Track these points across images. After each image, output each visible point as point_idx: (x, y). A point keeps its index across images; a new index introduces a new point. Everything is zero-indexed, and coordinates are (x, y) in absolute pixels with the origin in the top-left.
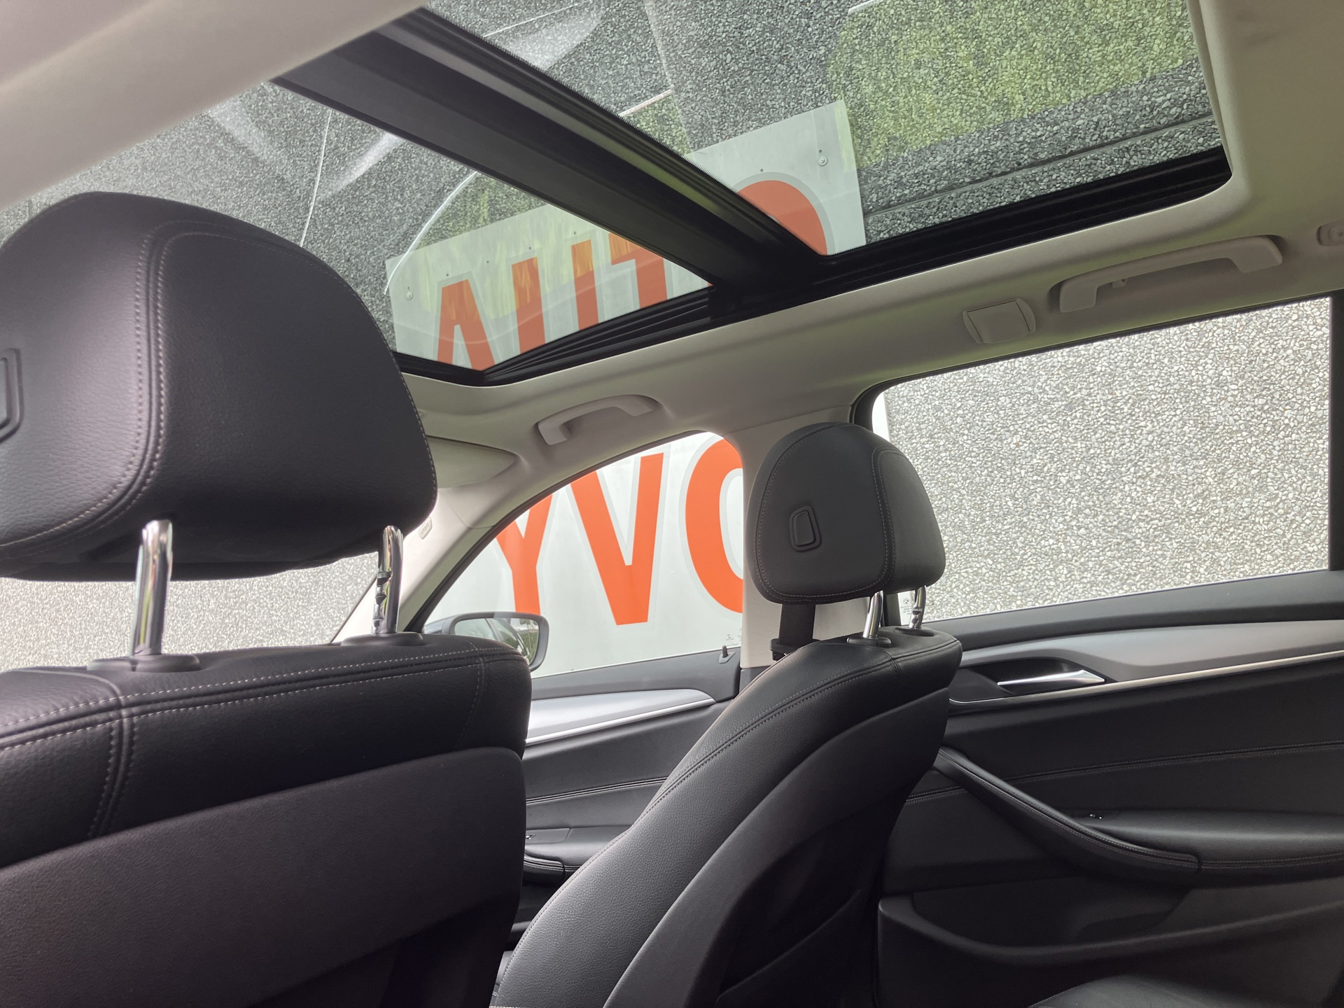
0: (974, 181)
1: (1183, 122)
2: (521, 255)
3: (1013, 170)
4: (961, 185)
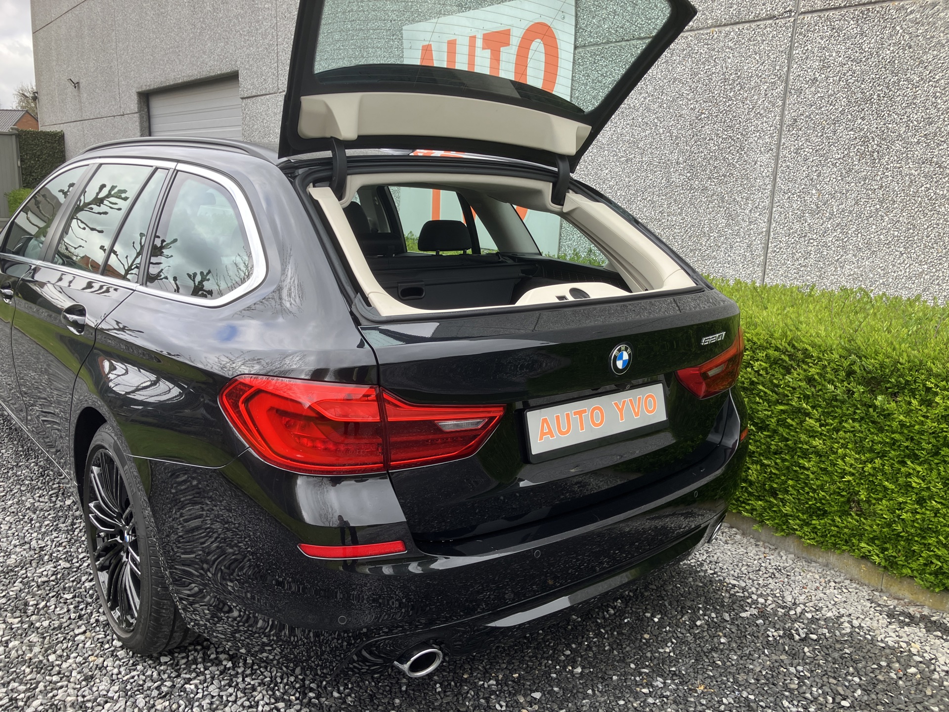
0: (616, 42)
1: (693, 30)
2: (452, 37)
3: (631, 39)
4: (611, 42)
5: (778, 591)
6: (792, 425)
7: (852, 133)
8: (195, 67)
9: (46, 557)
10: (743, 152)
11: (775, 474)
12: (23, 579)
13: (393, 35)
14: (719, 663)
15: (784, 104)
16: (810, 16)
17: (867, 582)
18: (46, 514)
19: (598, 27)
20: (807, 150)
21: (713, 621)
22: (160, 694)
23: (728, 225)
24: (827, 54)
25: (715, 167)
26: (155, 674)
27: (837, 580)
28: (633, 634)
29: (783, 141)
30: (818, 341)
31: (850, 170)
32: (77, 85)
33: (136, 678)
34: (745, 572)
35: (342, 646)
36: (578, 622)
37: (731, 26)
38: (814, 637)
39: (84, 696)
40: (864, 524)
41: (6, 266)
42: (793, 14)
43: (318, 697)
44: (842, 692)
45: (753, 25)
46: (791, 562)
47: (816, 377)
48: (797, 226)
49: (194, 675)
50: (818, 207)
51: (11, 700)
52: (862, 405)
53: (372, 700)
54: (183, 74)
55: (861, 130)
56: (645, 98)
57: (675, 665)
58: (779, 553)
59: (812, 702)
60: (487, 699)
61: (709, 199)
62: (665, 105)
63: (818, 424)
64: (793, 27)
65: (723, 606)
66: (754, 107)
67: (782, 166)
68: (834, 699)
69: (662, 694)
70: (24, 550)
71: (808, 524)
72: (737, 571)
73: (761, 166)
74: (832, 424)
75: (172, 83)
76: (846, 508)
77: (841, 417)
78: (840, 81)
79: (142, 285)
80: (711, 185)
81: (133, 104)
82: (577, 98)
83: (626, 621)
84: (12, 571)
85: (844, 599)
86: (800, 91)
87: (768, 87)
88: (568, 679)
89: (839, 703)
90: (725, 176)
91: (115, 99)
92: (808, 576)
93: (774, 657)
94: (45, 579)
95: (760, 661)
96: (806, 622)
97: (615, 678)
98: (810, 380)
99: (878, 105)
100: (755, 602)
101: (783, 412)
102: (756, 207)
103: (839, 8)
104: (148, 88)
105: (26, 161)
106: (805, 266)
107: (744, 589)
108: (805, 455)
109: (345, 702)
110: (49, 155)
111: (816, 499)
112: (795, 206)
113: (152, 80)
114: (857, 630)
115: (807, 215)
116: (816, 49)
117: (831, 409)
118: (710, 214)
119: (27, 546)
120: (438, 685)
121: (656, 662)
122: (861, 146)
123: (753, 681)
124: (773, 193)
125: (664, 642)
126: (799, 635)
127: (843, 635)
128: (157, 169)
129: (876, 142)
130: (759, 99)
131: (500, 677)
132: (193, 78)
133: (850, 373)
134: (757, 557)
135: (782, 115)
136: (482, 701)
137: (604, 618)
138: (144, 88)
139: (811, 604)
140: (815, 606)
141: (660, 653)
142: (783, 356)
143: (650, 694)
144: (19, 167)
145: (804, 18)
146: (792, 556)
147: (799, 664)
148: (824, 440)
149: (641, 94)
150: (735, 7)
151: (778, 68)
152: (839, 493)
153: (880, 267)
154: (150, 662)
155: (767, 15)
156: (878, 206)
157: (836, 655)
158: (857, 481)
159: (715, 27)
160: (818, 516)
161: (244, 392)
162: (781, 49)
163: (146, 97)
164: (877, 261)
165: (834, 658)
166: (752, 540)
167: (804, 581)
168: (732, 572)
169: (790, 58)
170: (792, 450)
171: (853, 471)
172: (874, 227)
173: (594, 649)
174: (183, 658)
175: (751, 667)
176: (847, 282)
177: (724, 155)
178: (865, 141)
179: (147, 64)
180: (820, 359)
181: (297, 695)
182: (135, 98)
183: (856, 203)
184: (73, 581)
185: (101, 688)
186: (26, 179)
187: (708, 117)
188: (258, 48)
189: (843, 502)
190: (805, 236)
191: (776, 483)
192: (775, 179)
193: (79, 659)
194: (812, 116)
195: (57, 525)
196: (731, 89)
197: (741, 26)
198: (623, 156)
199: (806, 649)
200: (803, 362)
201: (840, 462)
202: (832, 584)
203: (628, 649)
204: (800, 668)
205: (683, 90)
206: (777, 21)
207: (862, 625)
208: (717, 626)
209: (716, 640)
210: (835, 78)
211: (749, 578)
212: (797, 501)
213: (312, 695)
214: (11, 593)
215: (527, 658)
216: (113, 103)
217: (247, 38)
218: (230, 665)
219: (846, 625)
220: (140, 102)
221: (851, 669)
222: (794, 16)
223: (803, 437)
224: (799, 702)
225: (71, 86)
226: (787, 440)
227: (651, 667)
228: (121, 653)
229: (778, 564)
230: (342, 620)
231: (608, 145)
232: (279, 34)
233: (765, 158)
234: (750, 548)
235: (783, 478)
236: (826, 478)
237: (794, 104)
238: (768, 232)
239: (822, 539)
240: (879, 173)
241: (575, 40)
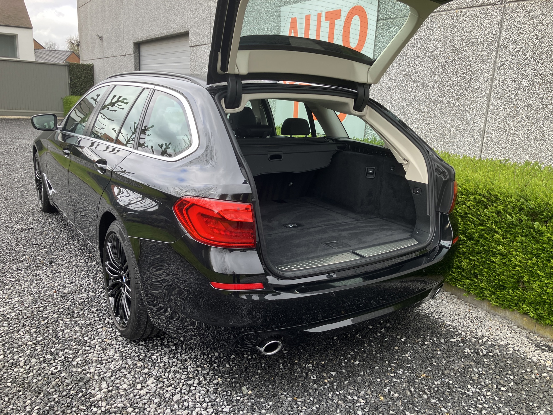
0: (401, 17)
1: (446, 11)
2: (307, 13)
4: (398, 17)
5: (474, 329)
6: (487, 238)
7: (536, 72)
8: (165, 29)
9: (83, 290)
10: (471, 82)
11: (477, 265)
12: (72, 300)
13: (275, 12)
14: (435, 364)
15: (497, 54)
16: (513, 4)
17: (527, 328)
18: (83, 269)
19: (391, 9)
20: (509, 81)
21: (434, 342)
22: (139, 359)
23: (461, 124)
24: (522, 26)
25: (455, 90)
26: (137, 350)
27: (509, 326)
28: (389, 347)
29: (495, 75)
30: (504, 191)
31: (534, 93)
32: (101, 38)
33: (127, 351)
34: (457, 318)
35: (231, 337)
36: (360, 339)
37: (468, 9)
38: (491, 354)
39: (101, 358)
40: (526, 295)
41: (66, 138)
42: (503, 2)
43: (218, 366)
44: (502, 383)
45: (480, 8)
46: (484, 315)
47: (502, 211)
48: (501, 125)
49: (156, 351)
50: (514, 115)
51: (65, 358)
52: (527, 228)
53: (246, 370)
54: (159, 33)
55: (541, 70)
56: (416, 50)
57: (410, 363)
58: (478, 310)
59: (485, 387)
60: (307, 374)
61: (451, 109)
62: (428, 54)
63: (502, 238)
64: (504, 10)
65: (441, 335)
66: (479, 56)
67: (494, 90)
68: (497, 386)
69: (401, 377)
70: (72, 286)
71: (494, 294)
72: (452, 317)
73: (482, 90)
74: (510, 238)
75: (152, 38)
76: (517, 286)
77: (515, 234)
78: (529, 41)
79: (136, 149)
80: (452, 101)
81: (131, 49)
82: (378, 49)
83: (386, 339)
84: (66, 296)
85: (512, 336)
86: (506, 47)
87: (488, 44)
88: (351, 366)
89: (500, 389)
90: (460, 96)
91: (122, 46)
92: (493, 323)
93: (467, 363)
94: (83, 300)
95: (458, 364)
96: (487, 346)
97: (376, 368)
98: (498, 213)
99: (551, 56)
100: (461, 334)
101: (483, 230)
102: (478, 114)
104: (139, 40)
105: (73, 80)
106: (505, 149)
107: (454, 327)
108: (494, 255)
109: (232, 370)
110: (85, 77)
111: (499, 280)
112: (500, 113)
113: (141, 36)
114: (516, 352)
115: (508, 119)
116: (516, 23)
117: (509, 229)
118: (451, 117)
119: (74, 284)
120: (281, 365)
121: (400, 361)
122: (541, 79)
123: (453, 374)
124: (488, 106)
125: (406, 352)
126: (483, 353)
127: (507, 354)
128: (144, 88)
129: (549, 77)
130: (482, 51)
131: (315, 363)
132: (164, 35)
133: (521, 209)
134: (464, 311)
135: (495, 61)
136: (304, 374)
137: (374, 337)
138: (137, 40)
139: (492, 337)
140: (494, 339)
141: (403, 357)
142: (483, 199)
143: (395, 377)
144: (69, 84)
145: (509, 5)
146: (485, 311)
147: (480, 368)
148: (505, 247)
149: (414, 47)
151: (494, 33)
152: (512, 277)
153: (549, 150)
154: (134, 344)
155: (488, 3)
156: (549, 115)
157: (502, 364)
158: (523, 270)
159: (458, 9)
160: (500, 289)
161: (186, 205)
162: (496, 23)
163: (138, 45)
164: (548, 147)
165: (501, 366)
166: (463, 302)
167: (490, 325)
168: (449, 318)
169: (501, 28)
170: (487, 252)
171: (521, 265)
172: (546, 127)
173: (367, 352)
174: (151, 343)
175: (453, 367)
176: (529, 158)
177: (461, 83)
178: (543, 77)
179: (140, 27)
180: (504, 201)
181: (208, 365)
182: (132, 46)
183: (537, 113)
184: (96, 302)
185: (110, 354)
186: (72, 90)
187: (452, 61)
188: (200, 18)
189: (514, 282)
190: (506, 131)
191: (478, 270)
192: (490, 98)
193: (99, 340)
194: (513, 61)
195: (88, 274)
196: (466, 45)
197: (473, 9)
198: (402, 83)
199: (485, 360)
200: (495, 202)
201: (513, 259)
202: (506, 328)
203: (385, 354)
204: (480, 369)
205: (438, 46)
206: (494, 6)
207: (520, 350)
208: (437, 345)
209: (435, 352)
210: (526, 40)
211: (458, 322)
212: (489, 281)
213: (215, 365)
214: (66, 306)
215: (330, 355)
216: (121, 48)
217: (194, 13)
218: (174, 348)
219: (511, 349)
220: (135, 48)
221: (510, 372)
222: (504, 4)
223: (493, 245)
224: (477, 386)
225: (98, 40)
226: (484, 246)
227: (397, 364)
228: (120, 339)
229: (476, 315)
230: (231, 322)
231: (394, 76)
232: (212, 10)
233: (484, 85)
234: (462, 306)
235: (481, 267)
236: (505, 268)
237: (502, 55)
238: (485, 128)
239: (502, 303)
240: (551, 96)
241: (378, 16)
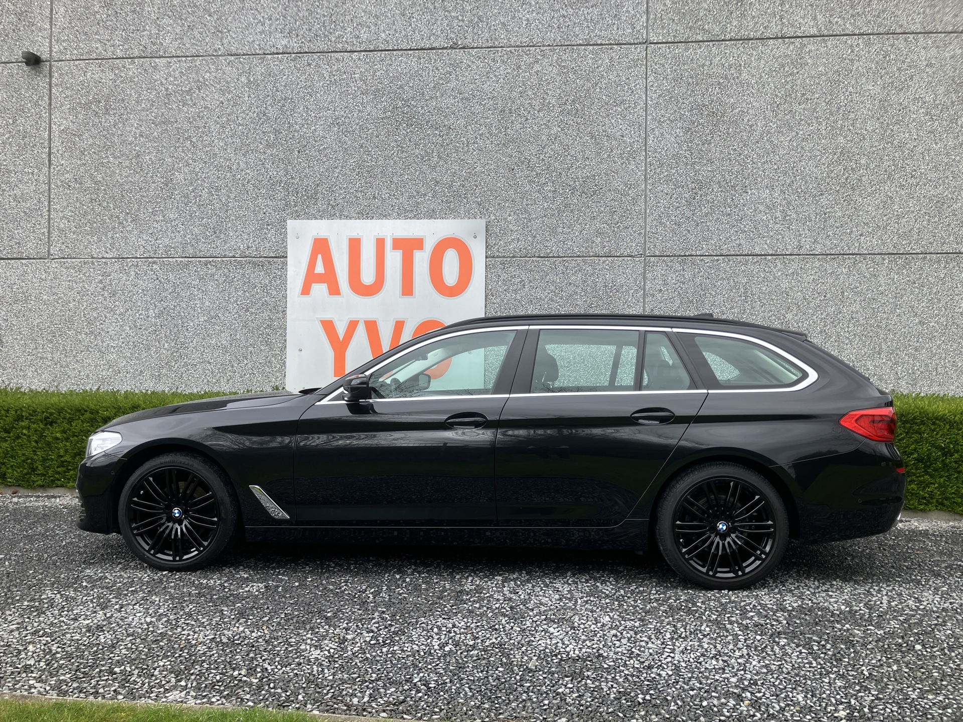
1: (580, 257)
2: (353, 235)
3: (532, 257)
16: (653, 258)
19: (505, 246)
24: (666, 278)
37: (606, 258)
45: (620, 259)
64: (644, 263)
82: (491, 290)
87: (634, 292)
103: (669, 256)
116: (660, 275)
130: (629, 297)
145: (650, 259)
150: (607, 248)
151: (638, 282)
155: (628, 254)
159: (596, 257)
162: (639, 273)
169: (645, 278)
197: (612, 258)
206: (634, 258)
210: (672, 290)
222: (644, 257)
241: (486, 252)
